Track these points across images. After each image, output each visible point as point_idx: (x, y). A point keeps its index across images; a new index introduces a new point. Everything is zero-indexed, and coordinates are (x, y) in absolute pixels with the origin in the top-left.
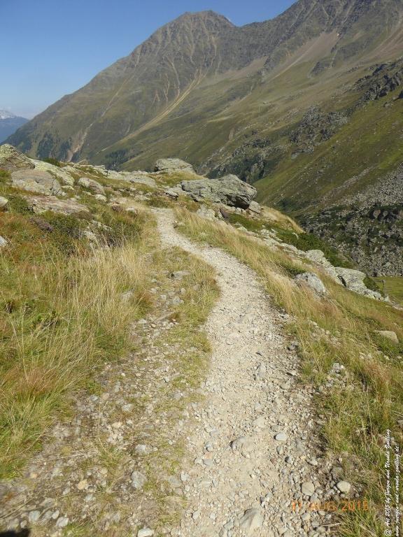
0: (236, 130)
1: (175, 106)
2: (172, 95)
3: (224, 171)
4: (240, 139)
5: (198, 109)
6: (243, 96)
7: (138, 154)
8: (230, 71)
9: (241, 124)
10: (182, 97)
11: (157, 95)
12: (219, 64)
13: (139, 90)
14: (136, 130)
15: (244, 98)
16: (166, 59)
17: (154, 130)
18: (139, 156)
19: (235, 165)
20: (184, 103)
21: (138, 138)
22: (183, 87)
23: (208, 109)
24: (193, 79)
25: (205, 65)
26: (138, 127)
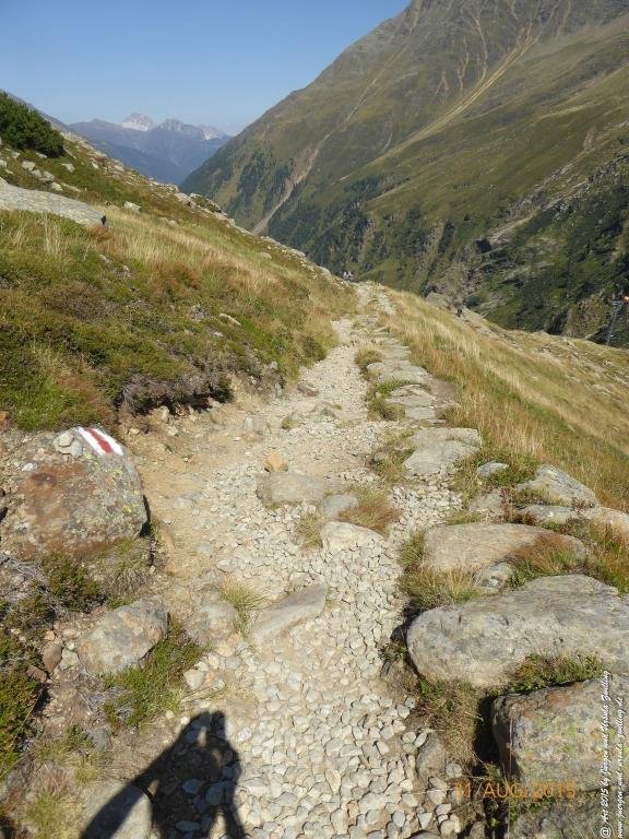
0: (600, 129)
1: (475, 97)
2: (471, 78)
3: (570, 210)
4: (607, 147)
5: (519, 99)
6: (612, 70)
7: (399, 184)
8: (587, 27)
9: (610, 118)
10: (488, 81)
11: (444, 79)
12: (566, 16)
13: (413, 71)
14: (401, 142)
15: (615, 73)
16: (466, 12)
17: (433, 140)
18: (401, 187)
19: (596, 199)
20: (491, 91)
21: (403, 156)
22: (492, 62)
23: (539, 98)
24: (512, 45)
25: (539, 18)
26: (405, 136)
